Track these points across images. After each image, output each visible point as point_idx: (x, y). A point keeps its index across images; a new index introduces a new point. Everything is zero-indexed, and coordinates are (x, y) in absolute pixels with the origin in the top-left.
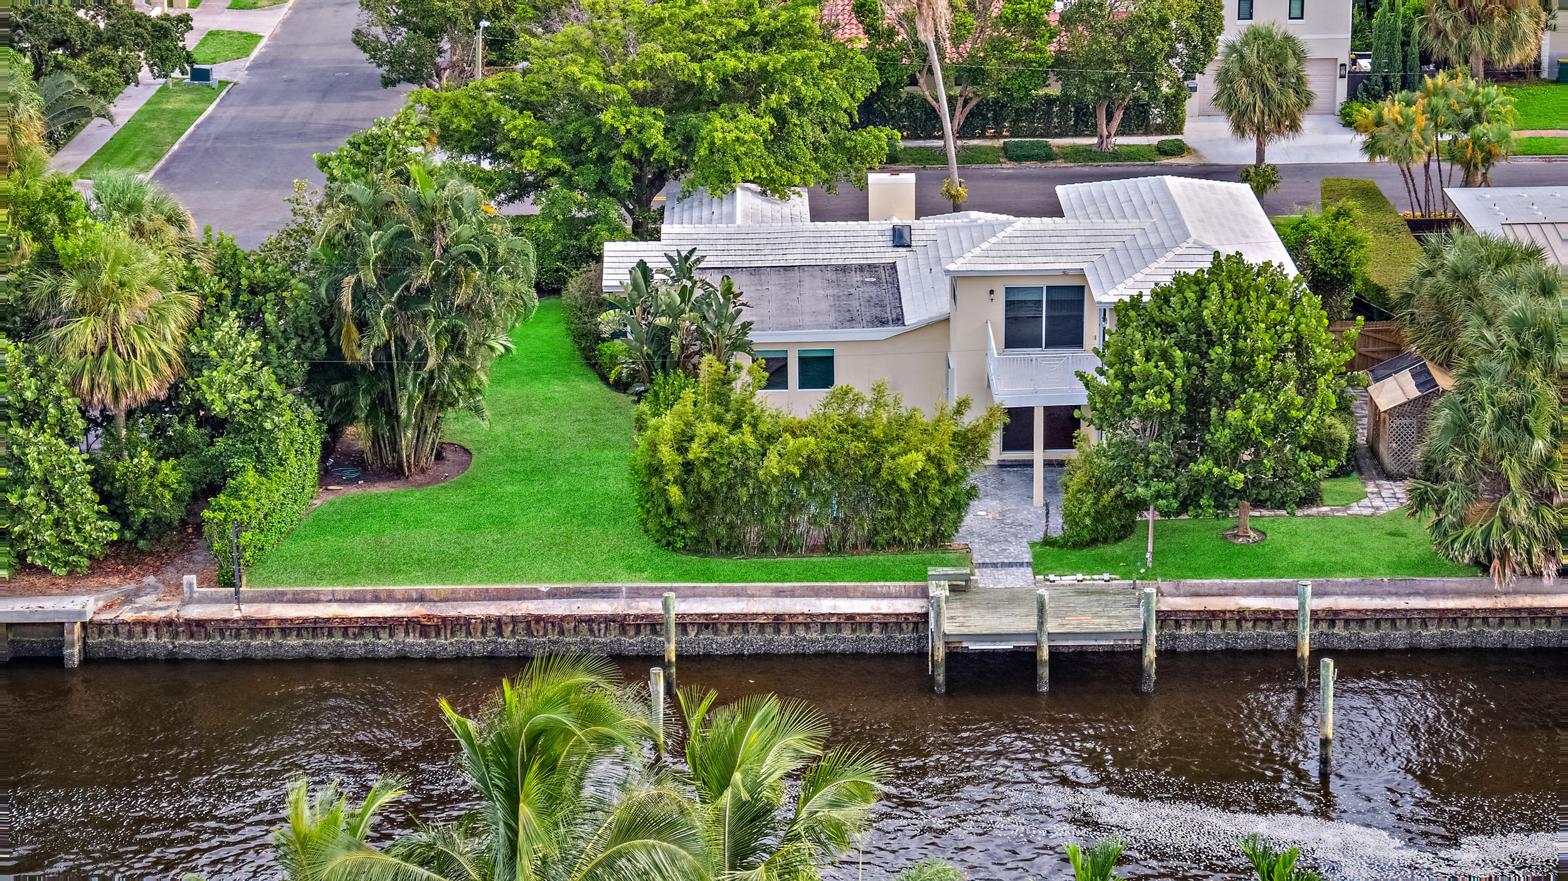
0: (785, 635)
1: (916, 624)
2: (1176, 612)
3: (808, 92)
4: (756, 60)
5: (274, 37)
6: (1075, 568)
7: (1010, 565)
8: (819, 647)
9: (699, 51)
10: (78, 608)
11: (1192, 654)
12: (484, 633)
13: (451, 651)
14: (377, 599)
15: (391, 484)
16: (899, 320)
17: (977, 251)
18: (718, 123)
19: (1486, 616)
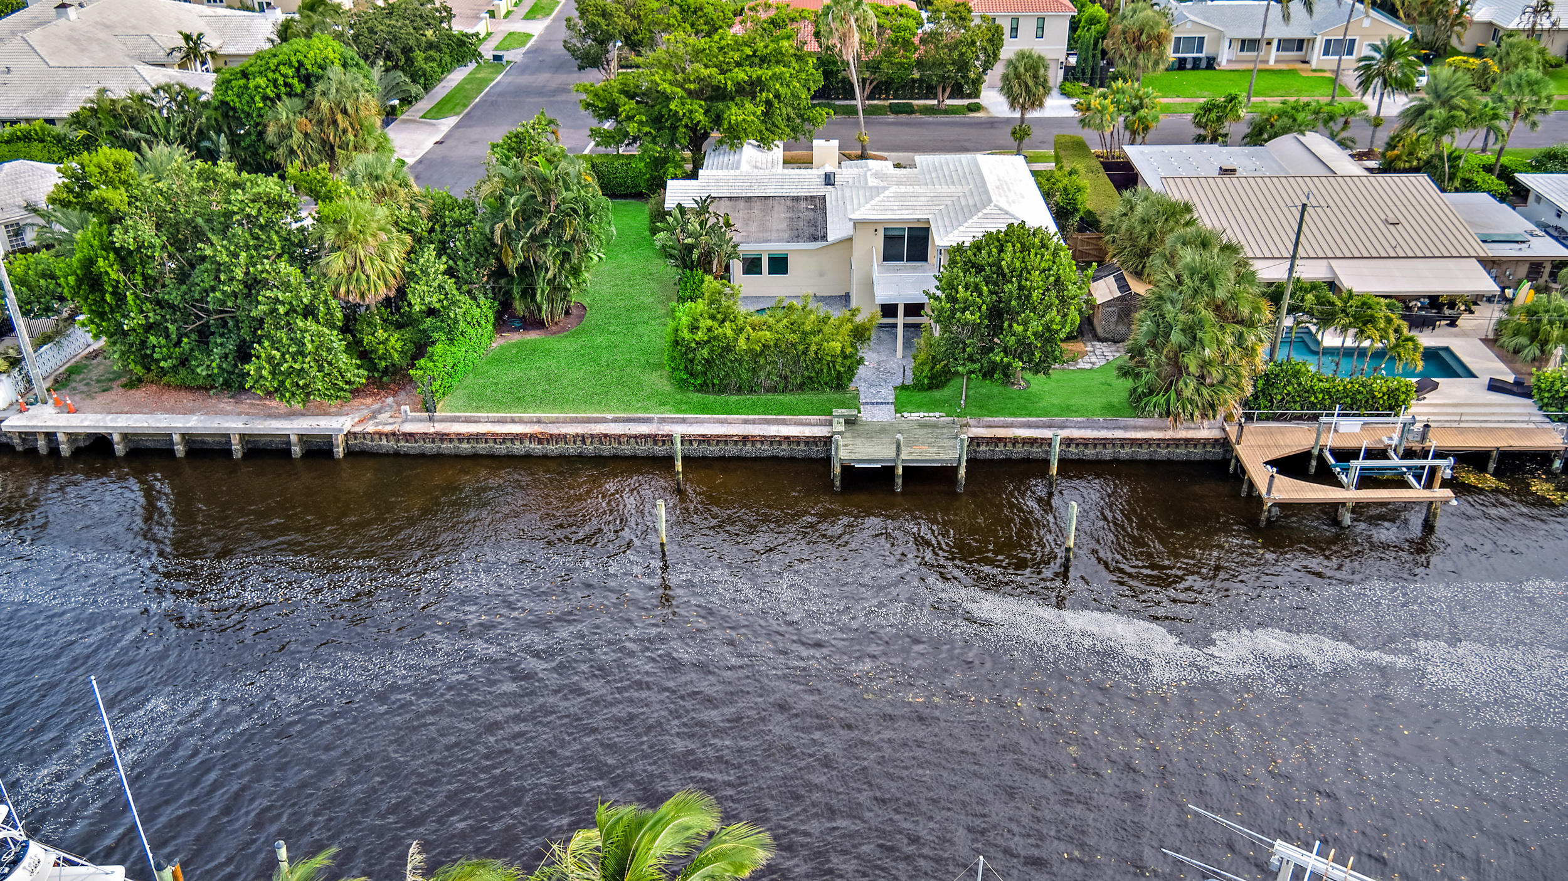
0: (749, 447)
1: (825, 443)
2: (977, 438)
3: (783, 91)
4: (756, 72)
5: (540, 36)
6: (919, 407)
7: (882, 403)
8: (769, 454)
9: (725, 67)
10: (339, 426)
11: (984, 461)
12: (575, 442)
13: (556, 452)
14: (513, 421)
15: (538, 332)
16: (824, 237)
17: (868, 206)
18: (734, 109)
19: (1159, 443)
